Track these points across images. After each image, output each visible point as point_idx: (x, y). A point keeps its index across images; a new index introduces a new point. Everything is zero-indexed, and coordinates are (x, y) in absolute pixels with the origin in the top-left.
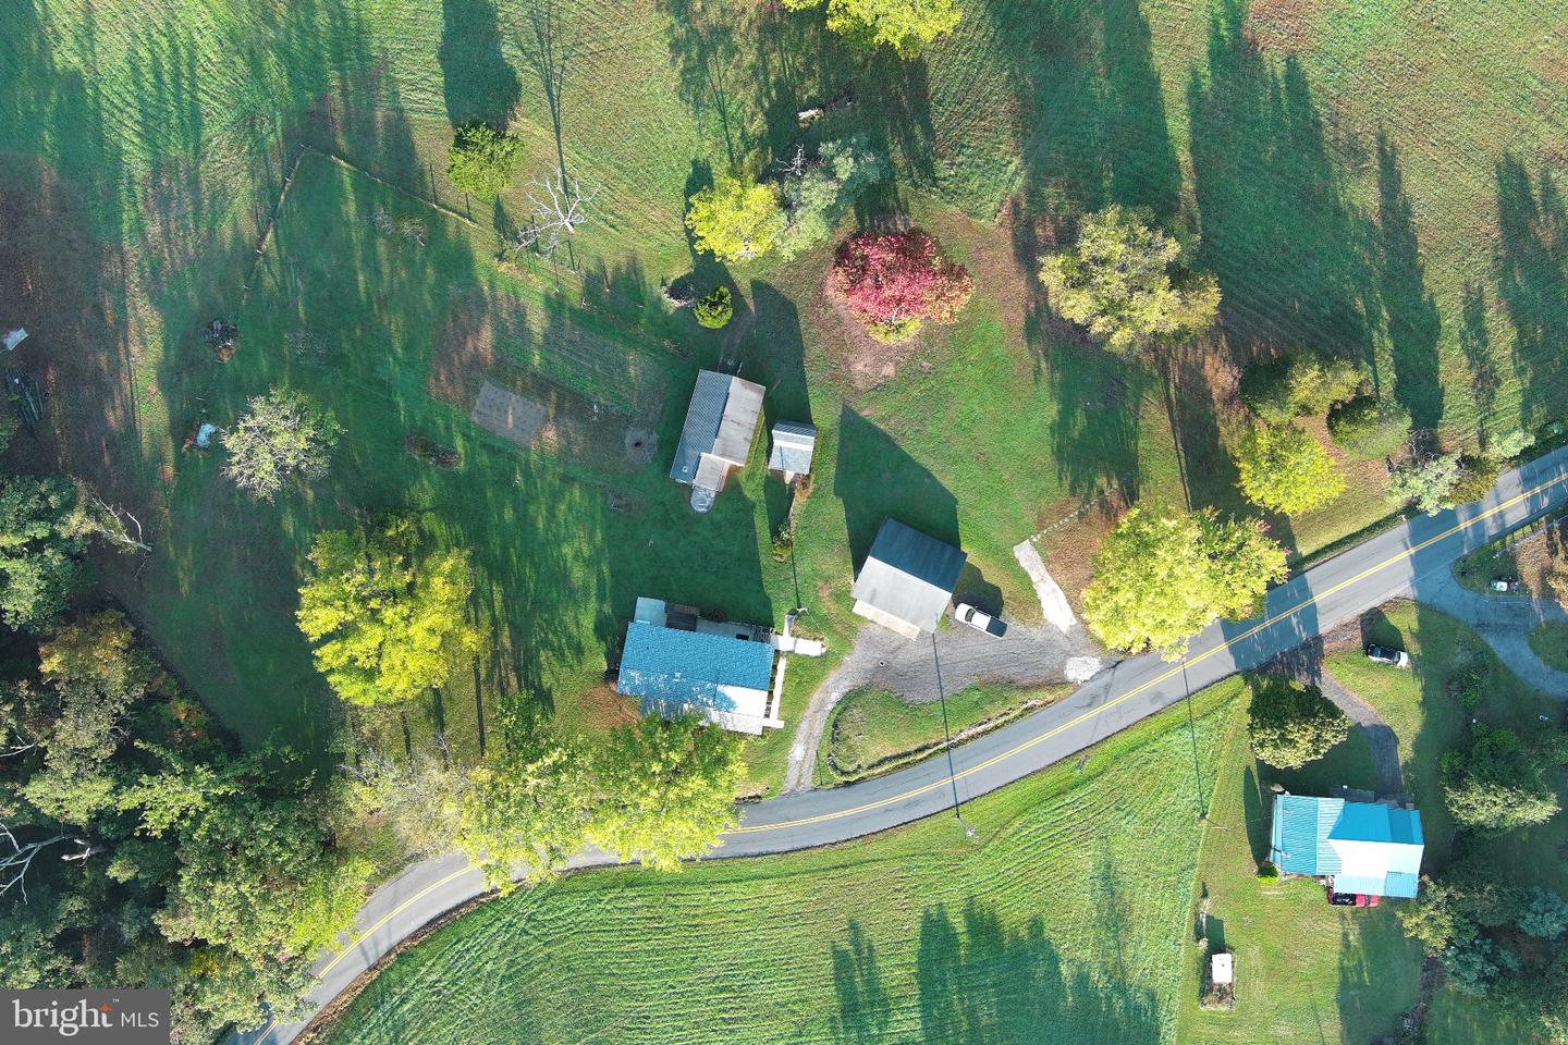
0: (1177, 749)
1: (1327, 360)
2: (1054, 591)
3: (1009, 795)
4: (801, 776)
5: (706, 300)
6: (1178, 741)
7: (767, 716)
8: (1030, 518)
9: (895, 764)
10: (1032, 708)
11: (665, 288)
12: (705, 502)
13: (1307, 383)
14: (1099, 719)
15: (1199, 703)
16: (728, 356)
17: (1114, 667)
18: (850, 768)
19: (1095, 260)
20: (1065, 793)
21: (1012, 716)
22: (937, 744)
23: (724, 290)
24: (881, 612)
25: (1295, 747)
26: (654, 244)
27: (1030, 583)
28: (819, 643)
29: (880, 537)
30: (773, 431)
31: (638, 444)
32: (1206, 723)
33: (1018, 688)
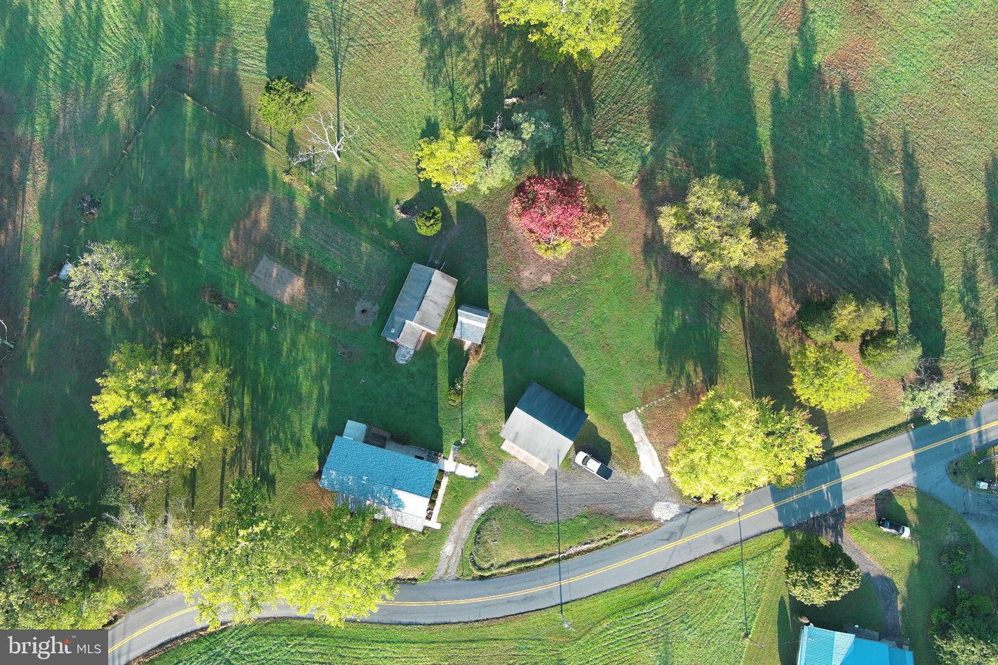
0: (731, 581)
1: (861, 300)
2: (650, 451)
3: (601, 600)
4: (448, 567)
5: (424, 215)
6: (732, 574)
7: (428, 518)
8: (637, 395)
9: (519, 566)
10: (625, 537)
11: (397, 206)
12: (405, 357)
13: (845, 314)
14: (674, 550)
15: (750, 547)
16: (436, 257)
17: (689, 512)
18: (486, 565)
19: (698, 211)
20: (643, 604)
21: (609, 540)
22: (551, 555)
23: (437, 209)
24: (522, 450)
25: (819, 588)
26: (394, 175)
27: (632, 442)
28: (473, 469)
29: (526, 395)
30: (459, 310)
31: (363, 311)
32: (755, 563)
33: (616, 520)
